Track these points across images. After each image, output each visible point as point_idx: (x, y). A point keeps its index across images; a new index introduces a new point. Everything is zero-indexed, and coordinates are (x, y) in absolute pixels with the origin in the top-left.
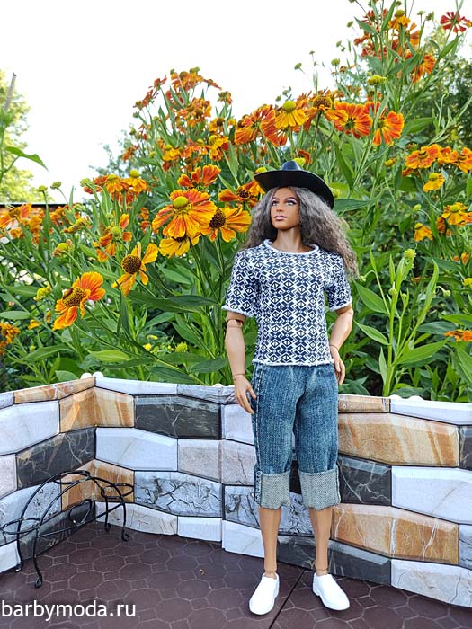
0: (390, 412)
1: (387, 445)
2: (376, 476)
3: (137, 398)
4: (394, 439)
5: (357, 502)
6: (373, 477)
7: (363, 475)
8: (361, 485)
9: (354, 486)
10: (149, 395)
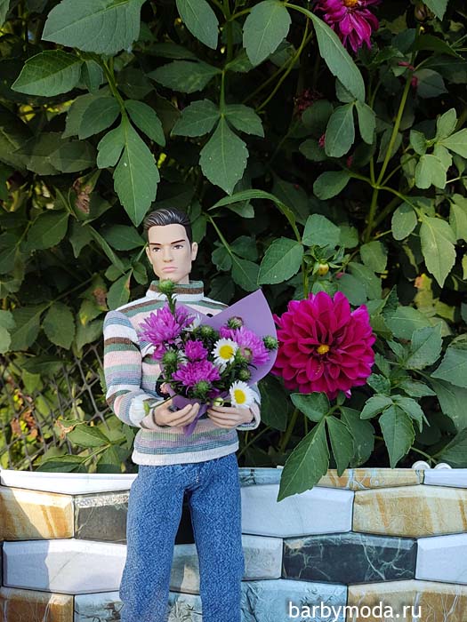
0: (423, 484)
1: (417, 519)
2: (403, 551)
3: (80, 498)
4: (425, 512)
5: (380, 580)
6: (400, 554)
7: (389, 552)
8: (386, 563)
9: (378, 566)
10: (101, 493)
